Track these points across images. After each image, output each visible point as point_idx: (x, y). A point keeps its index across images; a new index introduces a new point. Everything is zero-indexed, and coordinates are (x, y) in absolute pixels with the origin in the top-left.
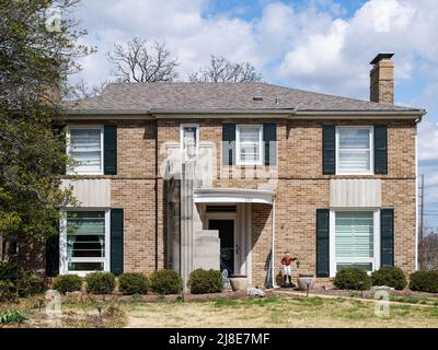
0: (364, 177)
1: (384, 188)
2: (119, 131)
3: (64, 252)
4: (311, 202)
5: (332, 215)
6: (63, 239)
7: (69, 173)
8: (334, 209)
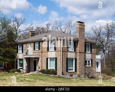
0: (53, 51)
1: (56, 53)
2: (24, 45)
3: (18, 66)
4: (46, 57)
5: (49, 59)
6: (18, 64)
7: (19, 53)
8: (49, 58)
